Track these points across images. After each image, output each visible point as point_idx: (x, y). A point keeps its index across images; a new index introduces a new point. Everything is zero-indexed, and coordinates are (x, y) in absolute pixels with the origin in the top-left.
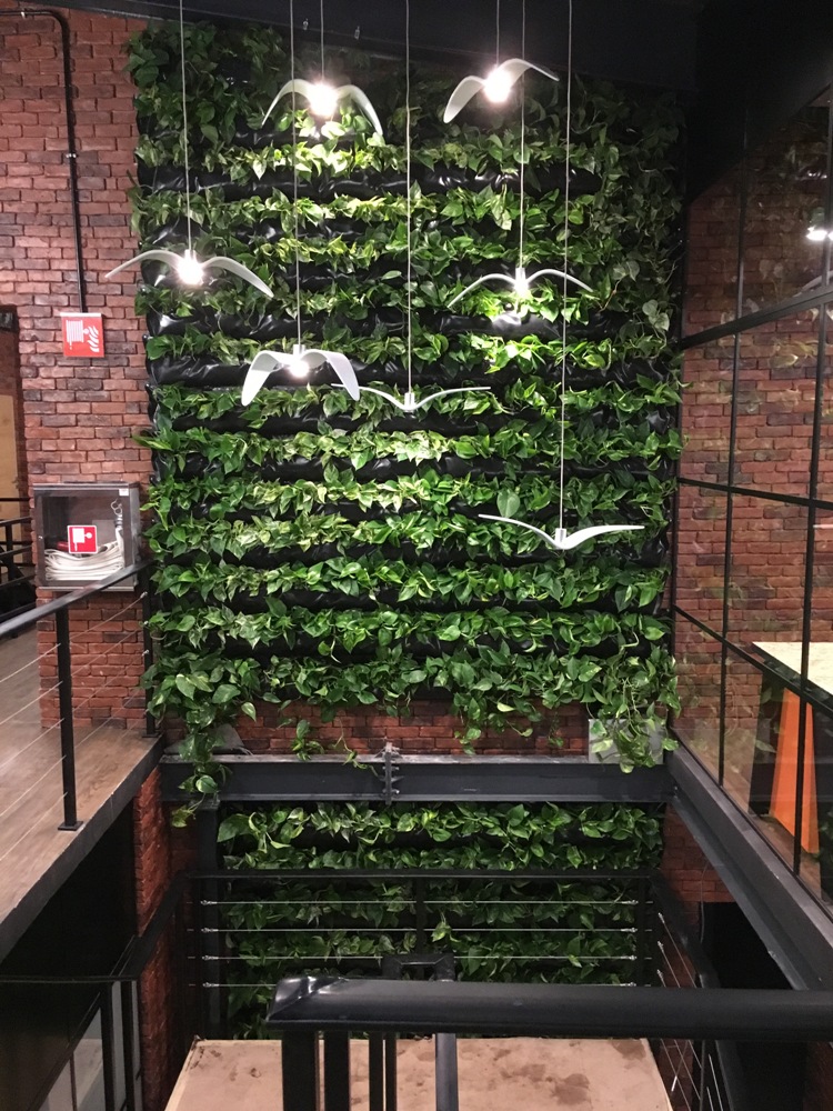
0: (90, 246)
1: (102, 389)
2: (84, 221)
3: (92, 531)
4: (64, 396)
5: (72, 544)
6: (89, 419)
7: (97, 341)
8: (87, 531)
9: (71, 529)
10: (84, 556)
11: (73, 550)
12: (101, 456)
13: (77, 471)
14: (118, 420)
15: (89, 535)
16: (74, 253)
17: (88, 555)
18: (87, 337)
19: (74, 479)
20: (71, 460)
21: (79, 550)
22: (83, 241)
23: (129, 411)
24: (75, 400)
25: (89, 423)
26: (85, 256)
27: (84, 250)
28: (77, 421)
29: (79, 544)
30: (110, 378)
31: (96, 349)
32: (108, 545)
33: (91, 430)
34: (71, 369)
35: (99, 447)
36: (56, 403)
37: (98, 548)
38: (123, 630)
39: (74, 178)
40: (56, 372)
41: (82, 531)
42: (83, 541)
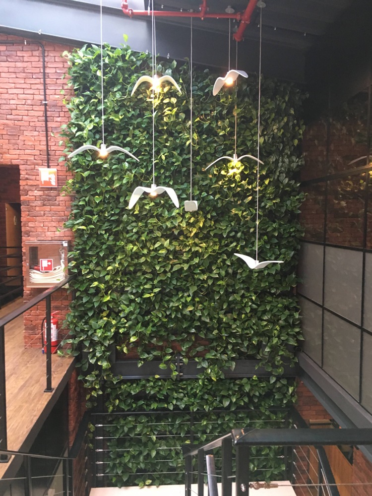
0: (52, 140)
1: (56, 200)
2: (50, 130)
3: (51, 261)
4: (39, 203)
5: (42, 267)
6: (50, 213)
7: (55, 180)
8: (48, 261)
9: (41, 261)
10: (46, 272)
11: (42, 270)
12: (54, 229)
13: (44, 235)
14: (62, 213)
15: (50, 263)
16: (45, 143)
18: (50, 179)
19: (42, 239)
20: (41, 231)
21: (45, 270)
22: (49, 138)
23: (67, 210)
24: (44, 205)
26: (49, 144)
28: (44, 214)
29: (45, 267)
30: (59, 196)
31: (54, 183)
32: (57, 268)
33: (50, 218)
34: (42, 192)
35: (54, 225)
36: (35, 206)
37: (53, 269)
38: (62, 304)
39: (46, 111)
40: (36, 193)
41: (47, 261)
42: (47, 266)
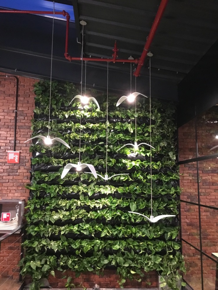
0: (18, 134)
1: (17, 172)
2: (17, 127)
3: (9, 214)
4: (6, 174)
5: (3, 219)
6: (12, 181)
7: (17, 159)
8: (7, 214)
9: (3, 214)
10: (5, 222)
11: (2, 220)
12: (14, 191)
13: (7, 196)
14: (21, 181)
15: (8, 216)
16: (14, 135)
17: (7, 222)
18: (14, 158)
19: (5, 198)
20: (5, 193)
21: (4, 220)
22: (17, 132)
23: (24, 178)
24: (9, 175)
25: (12, 182)
26: (17, 136)
27: (16, 135)
28: (9, 181)
29: (5, 219)
30: (20, 169)
31: (17, 161)
32: (13, 219)
33: (12, 184)
34: (9, 167)
35: (14, 189)
36: (3, 176)
37: (10, 219)
38: (15, 246)
39: (16, 117)
40: (4, 167)
41: (6, 214)
42: (6, 217)
